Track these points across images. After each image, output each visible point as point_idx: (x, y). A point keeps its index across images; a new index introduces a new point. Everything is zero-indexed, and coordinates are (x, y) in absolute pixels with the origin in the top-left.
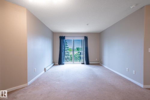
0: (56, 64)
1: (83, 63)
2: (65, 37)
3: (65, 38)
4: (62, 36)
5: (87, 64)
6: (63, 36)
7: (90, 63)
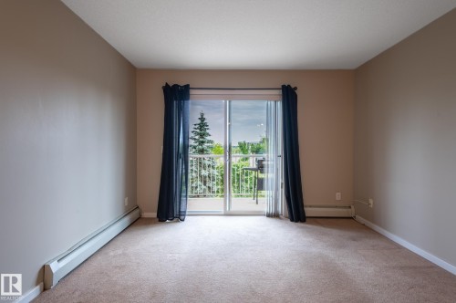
0: (146, 215)
1: (272, 210)
2: (187, 87)
3: (192, 92)
4: (176, 86)
5: (292, 220)
6: (182, 83)
7: (309, 212)
